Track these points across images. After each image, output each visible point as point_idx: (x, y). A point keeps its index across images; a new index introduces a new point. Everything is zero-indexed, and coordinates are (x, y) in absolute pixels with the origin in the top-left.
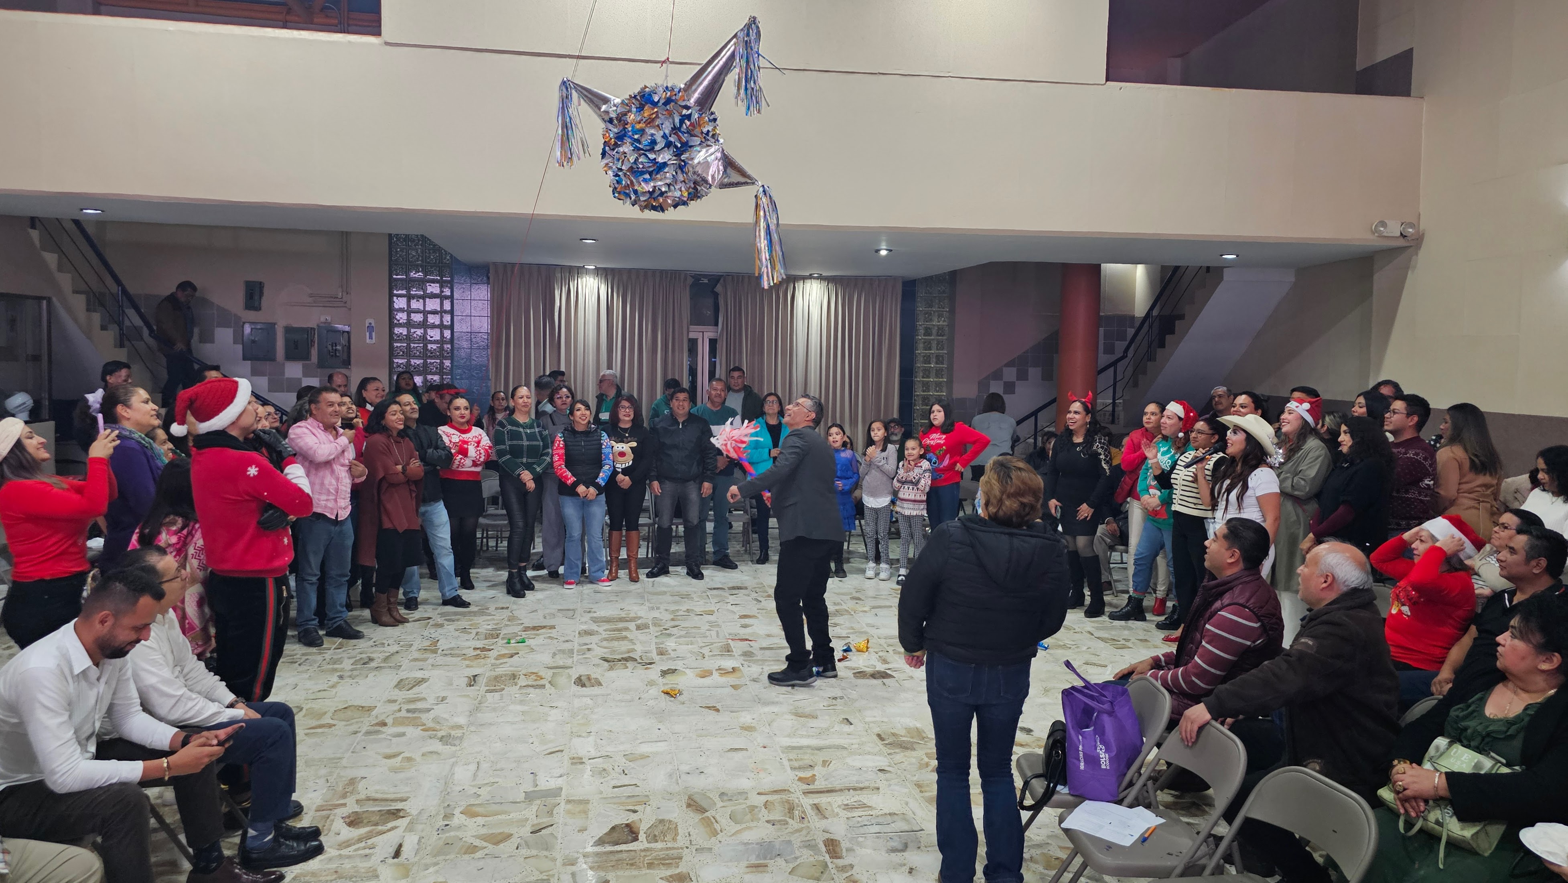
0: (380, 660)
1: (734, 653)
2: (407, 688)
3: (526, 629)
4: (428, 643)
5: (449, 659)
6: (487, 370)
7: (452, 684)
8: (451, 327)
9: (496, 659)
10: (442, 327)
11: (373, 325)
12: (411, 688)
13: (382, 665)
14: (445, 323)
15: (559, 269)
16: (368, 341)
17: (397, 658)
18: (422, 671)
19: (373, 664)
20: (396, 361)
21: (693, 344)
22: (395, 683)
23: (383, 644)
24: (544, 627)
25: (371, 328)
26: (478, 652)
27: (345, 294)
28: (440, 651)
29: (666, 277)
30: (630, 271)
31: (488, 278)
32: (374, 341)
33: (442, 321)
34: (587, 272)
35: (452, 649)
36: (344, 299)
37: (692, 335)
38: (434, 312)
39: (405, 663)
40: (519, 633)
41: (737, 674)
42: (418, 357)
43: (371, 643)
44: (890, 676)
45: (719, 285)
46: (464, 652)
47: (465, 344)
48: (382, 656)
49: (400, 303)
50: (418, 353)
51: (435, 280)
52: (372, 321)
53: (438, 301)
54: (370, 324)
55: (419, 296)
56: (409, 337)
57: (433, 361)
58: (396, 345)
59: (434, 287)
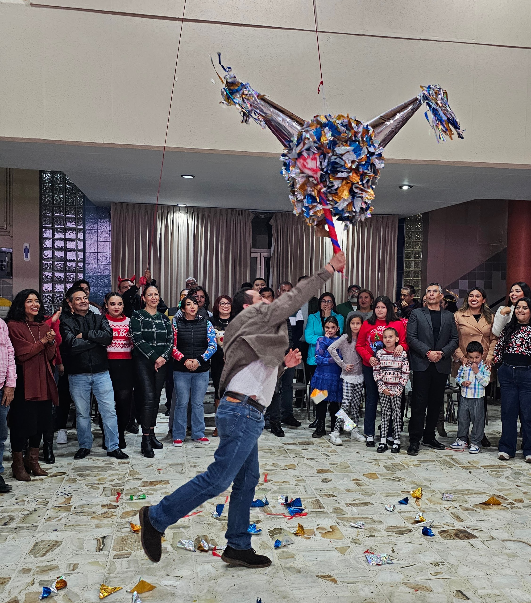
0: (19, 520)
1: (326, 510)
2: (41, 553)
3: (145, 484)
4: (62, 500)
5: (80, 517)
6: (109, 279)
7: (82, 549)
8: (83, 250)
9: (122, 518)
10: (77, 250)
11: (28, 248)
12: (45, 554)
13: (21, 525)
14: (79, 248)
15: (160, 207)
16: (25, 259)
17: (35, 516)
18: (56, 533)
19: (13, 525)
20: (44, 274)
21: (254, 260)
22: (30, 547)
23: (24, 501)
24: (159, 482)
25: (27, 251)
26: (106, 509)
27: (8, 227)
28: (72, 509)
29: (236, 214)
30: (210, 208)
31: (110, 215)
32: (29, 259)
33: (77, 246)
34: (180, 209)
35: (82, 506)
36: (8, 230)
37: (253, 255)
38: (71, 240)
39: (42, 523)
40: (140, 488)
41: (337, 534)
42: (60, 271)
43: (13, 500)
44: (473, 536)
45: (272, 219)
46: (93, 509)
47: (93, 262)
48: (21, 515)
49: (48, 234)
50: (60, 268)
51: (71, 218)
52: (28, 245)
53: (74, 232)
54: (26, 247)
55: (61, 229)
56: (54, 257)
57: (71, 274)
58: (44, 262)
59: (71, 223)
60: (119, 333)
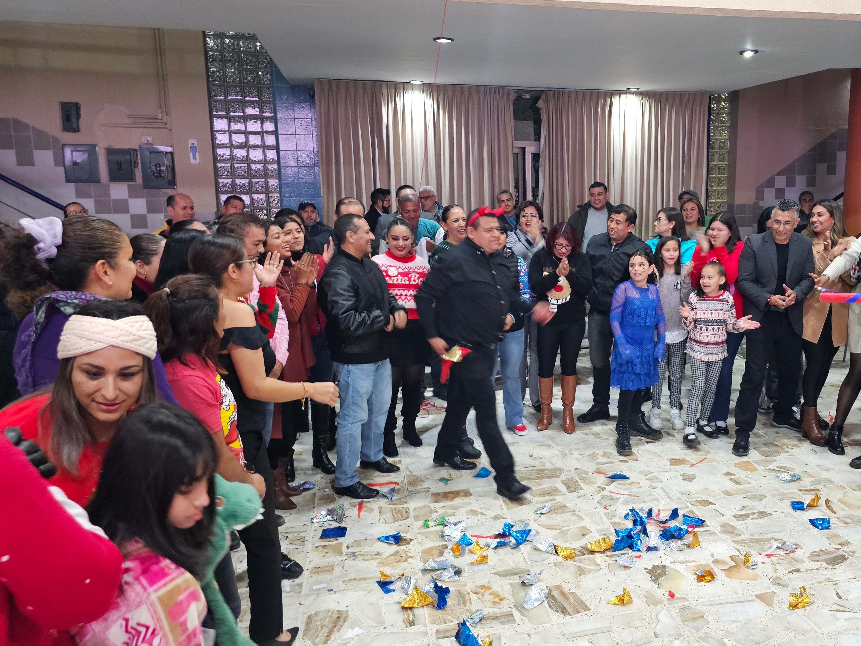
3: (437, 498)
8: (276, 148)
10: (265, 147)
11: (196, 145)
14: (269, 143)
15: (384, 86)
16: (192, 161)
20: (220, 180)
25: (193, 148)
27: (164, 115)
29: (492, 93)
30: (454, 86)
31: (313, 98)
32: (198, 161)
34: (412, 87)
36: (164, 120)
38: (255, 133)
42: (243, 177)
45: (541, 100)
49: (221, 124)
50: (243, 173)
51: (253, 102)
52: (195, 141)
53: (259, 122)
54: (193, 144)
55: (240, 117)
56: (232, 157)
57: (258, 180)
58: (219, 165)
59: (254, 108)
60: (409, 280)
